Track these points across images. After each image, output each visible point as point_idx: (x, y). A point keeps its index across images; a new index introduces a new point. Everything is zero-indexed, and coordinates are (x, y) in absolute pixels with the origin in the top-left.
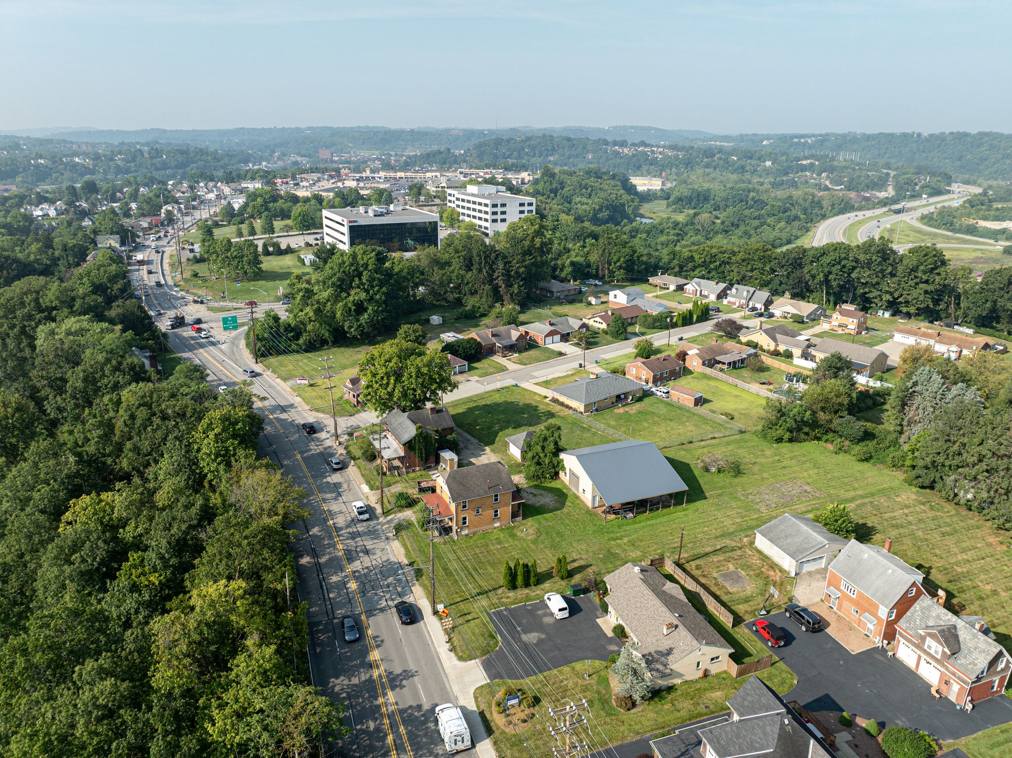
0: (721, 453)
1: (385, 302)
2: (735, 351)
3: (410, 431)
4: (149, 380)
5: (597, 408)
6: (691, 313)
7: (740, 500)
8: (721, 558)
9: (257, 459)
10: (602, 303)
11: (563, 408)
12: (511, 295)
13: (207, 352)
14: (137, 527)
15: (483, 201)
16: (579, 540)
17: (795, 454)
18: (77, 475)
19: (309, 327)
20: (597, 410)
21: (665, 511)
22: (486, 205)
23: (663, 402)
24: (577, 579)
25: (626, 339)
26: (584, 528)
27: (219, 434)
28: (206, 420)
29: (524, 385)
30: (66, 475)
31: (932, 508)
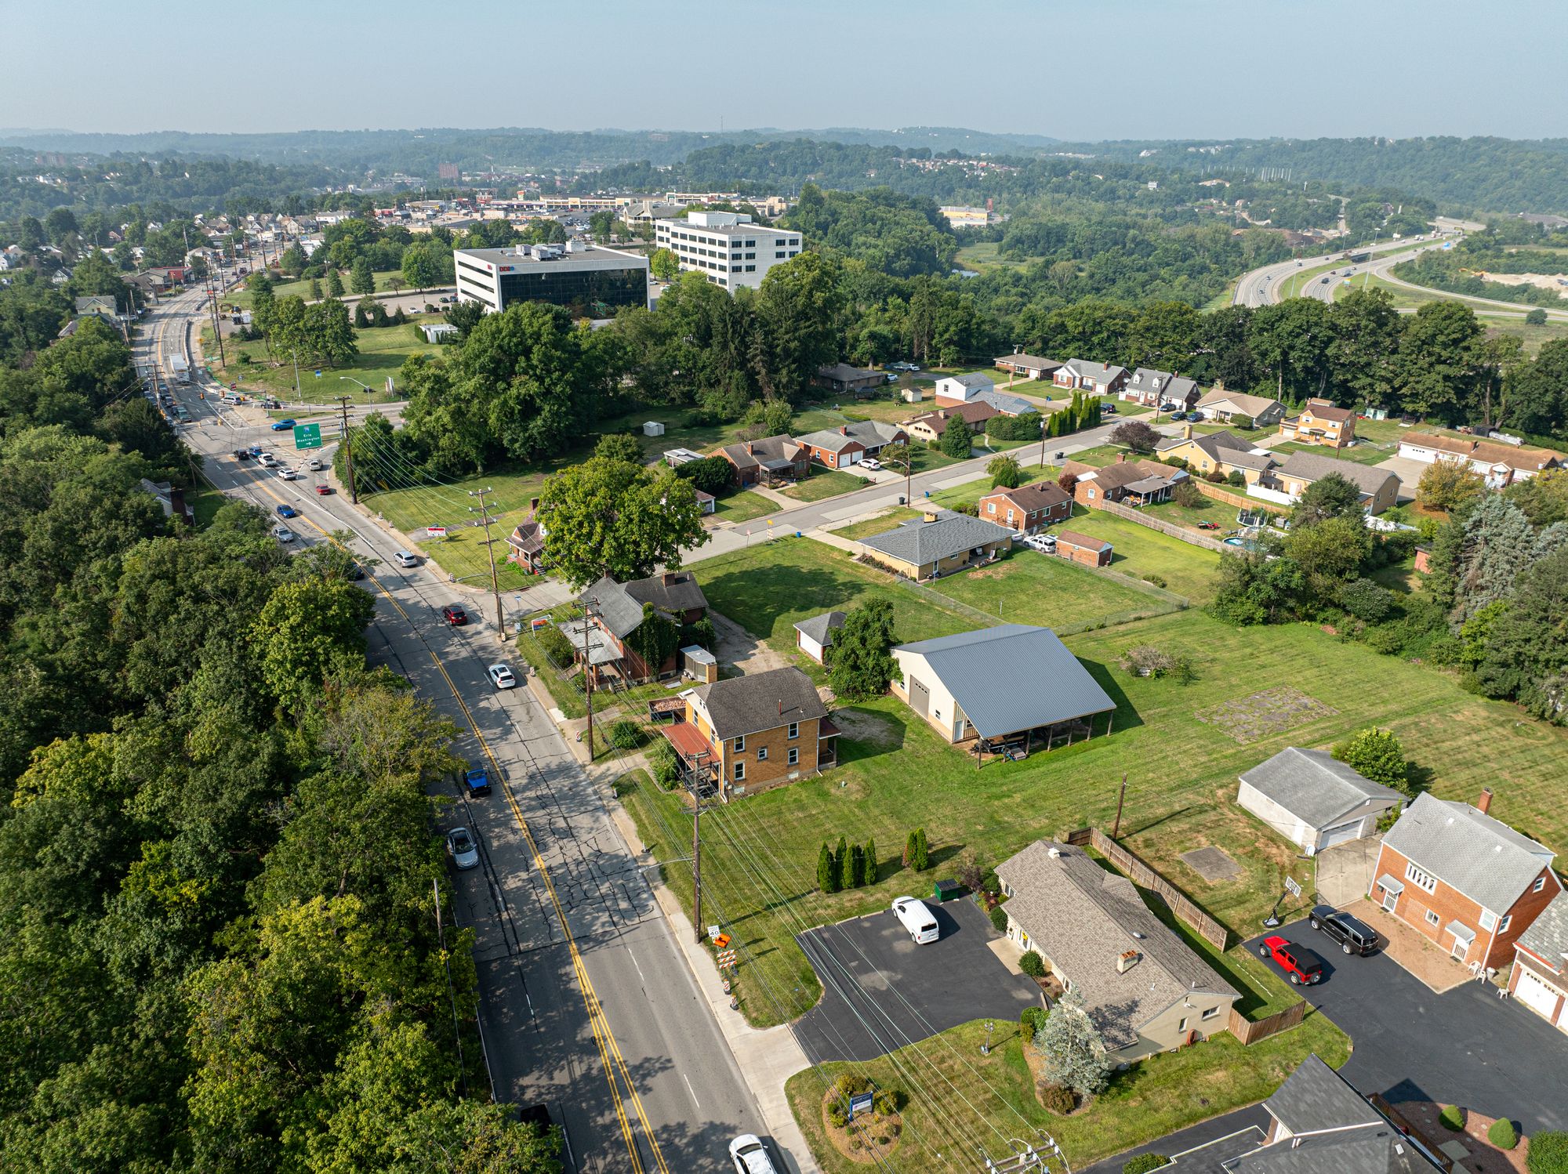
0: (1158, 644)
1: (570, 398)
2: (1152, 475)
3: (633, 614)
4: (170, 533)
5: (939, 571)
6: (1072, 415)
7: (1199, 723)
8: (1184, 825)
9: (368, 668)
10: (924, 399)
11: (883, 572)
12: (777, 386)
13: (270, 486)
14: (155, 795)
15: (718, 237)
16: (938, 800)
17: (1278, 643)
18: (47, 701)
19: (444, 442)
20: (939, 575)
21: (1077, 745)
22: (722, 244)
23: (1046, 559)
24: (943, 870)
25: (971, 457)
26: (945, 778)
27: (299, 625)
28: (275, 602)
29: (812, 534)
30: (26, 702)
31: (1517, 732)
